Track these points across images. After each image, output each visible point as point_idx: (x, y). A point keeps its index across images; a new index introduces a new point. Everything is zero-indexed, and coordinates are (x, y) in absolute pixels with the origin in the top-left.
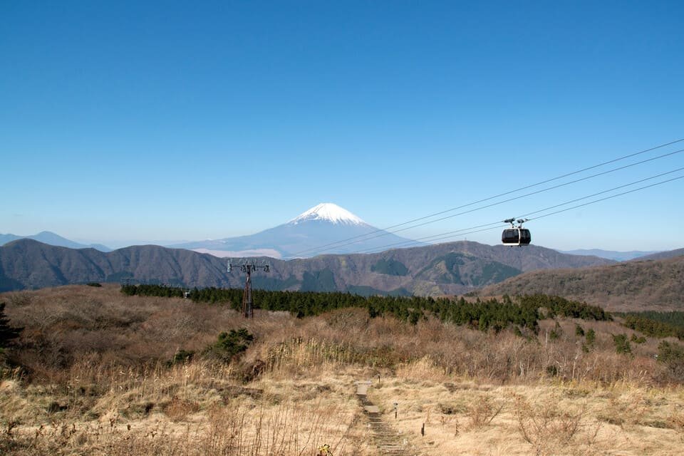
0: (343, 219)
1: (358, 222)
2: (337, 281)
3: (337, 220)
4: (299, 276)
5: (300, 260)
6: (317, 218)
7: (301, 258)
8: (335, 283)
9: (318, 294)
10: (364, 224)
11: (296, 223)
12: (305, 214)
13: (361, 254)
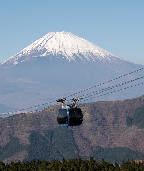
0: (81, 52)
1: (103, 56)
2: (80, 142)
3: (74, 55)
4: (24, 139)
5: (24, 115)
6: (45, 54)
7: (25, 112)
8: (76, 146)
9: (48, 163)
10: (112, 57)
11: (16, 63)
12: (28, 49)
13: (111, 102)
